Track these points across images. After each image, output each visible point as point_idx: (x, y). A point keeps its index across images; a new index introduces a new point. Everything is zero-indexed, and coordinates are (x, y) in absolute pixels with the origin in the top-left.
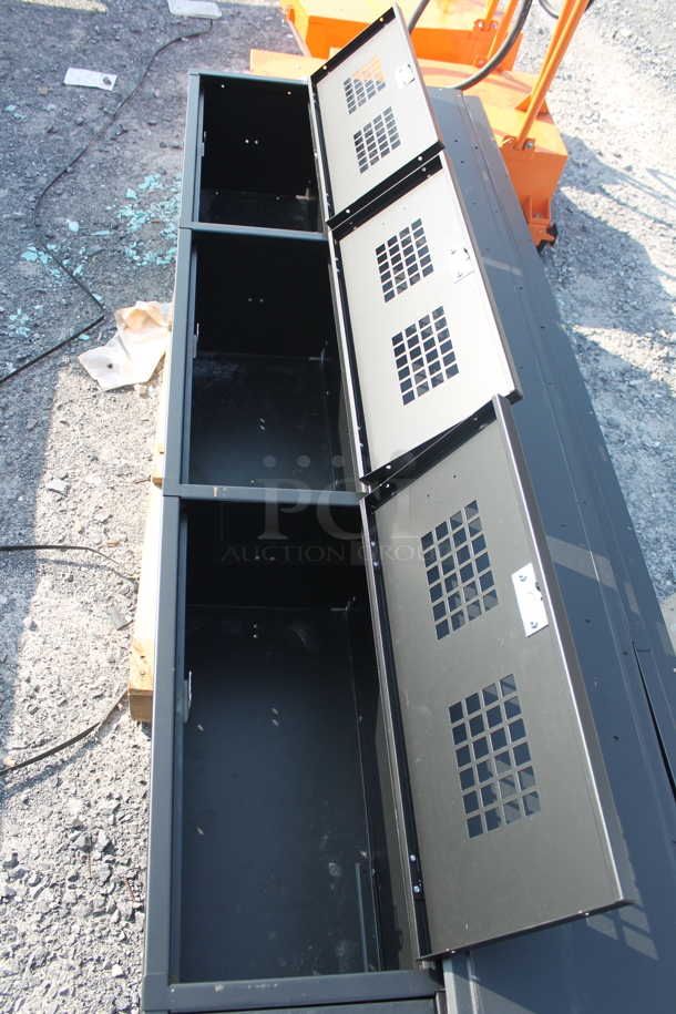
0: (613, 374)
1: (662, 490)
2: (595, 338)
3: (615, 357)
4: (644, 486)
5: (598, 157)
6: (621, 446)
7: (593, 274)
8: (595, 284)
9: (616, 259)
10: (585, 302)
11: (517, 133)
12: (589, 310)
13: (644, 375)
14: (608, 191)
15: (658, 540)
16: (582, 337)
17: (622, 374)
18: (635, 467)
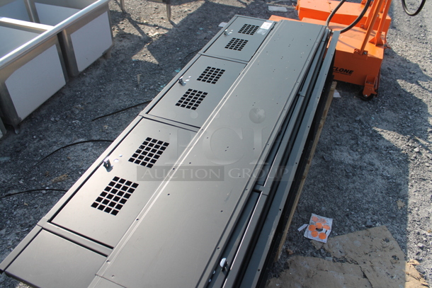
0: (383, 147)
1: (382, 193)
2: (382, 133)
3: (387, 141)
4: (373, 189)
5: (424, 72)
6: (370, 172)
7: (395, 111)
8: (394, 115)
9: (410, 108)
10: (384, 120)
11: (360, 48)
12: (386, 123)
13: (398, 150)
14: (420, 83)
15: (367, 209)
16: (376, 132)
17: (387, 148)
18: (373, 181)
